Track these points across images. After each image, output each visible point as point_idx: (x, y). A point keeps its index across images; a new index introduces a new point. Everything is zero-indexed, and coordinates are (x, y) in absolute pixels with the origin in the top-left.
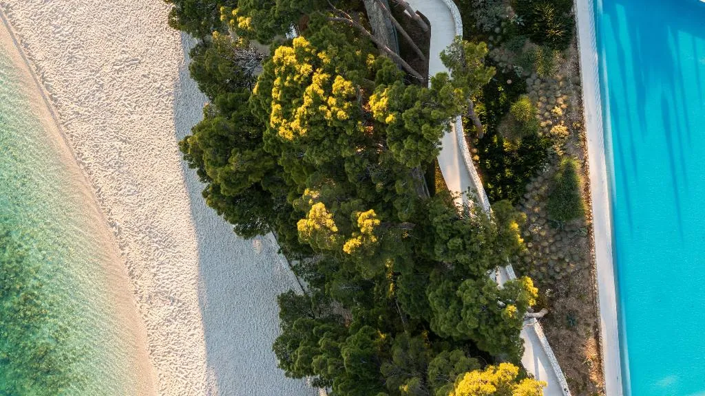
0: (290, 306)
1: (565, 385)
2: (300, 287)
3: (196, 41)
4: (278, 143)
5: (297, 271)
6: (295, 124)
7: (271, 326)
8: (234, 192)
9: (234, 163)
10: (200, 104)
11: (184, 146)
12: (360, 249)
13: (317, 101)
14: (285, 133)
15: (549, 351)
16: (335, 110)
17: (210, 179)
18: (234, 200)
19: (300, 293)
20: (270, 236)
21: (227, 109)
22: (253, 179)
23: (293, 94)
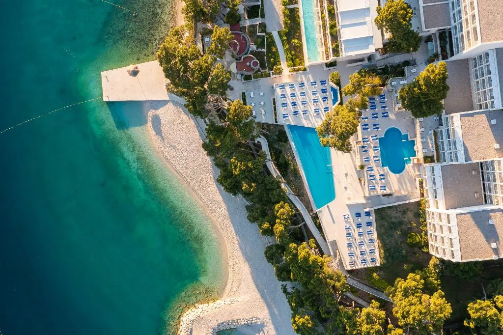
0: (247, 208)
1: (305, 208)
2: (248, 203)
3: (214, 158)
4: (236, 175)
5: (247, 200)
6: (237, 171)
7: (245, 214)
8: (230, 187)
9: (229, 181)
10: (219, 171)
11: (217, 180)
12: (254, 190)
13: (240, 167)
14: (236, 173)
15: (300, 202)
16: (243, 168)
17: (224, 186)
18: (231, 188)
19: (249, 205)
20: (240, 194)
21: (224, 171)
22: (233, 183)
23: (236, 166)
